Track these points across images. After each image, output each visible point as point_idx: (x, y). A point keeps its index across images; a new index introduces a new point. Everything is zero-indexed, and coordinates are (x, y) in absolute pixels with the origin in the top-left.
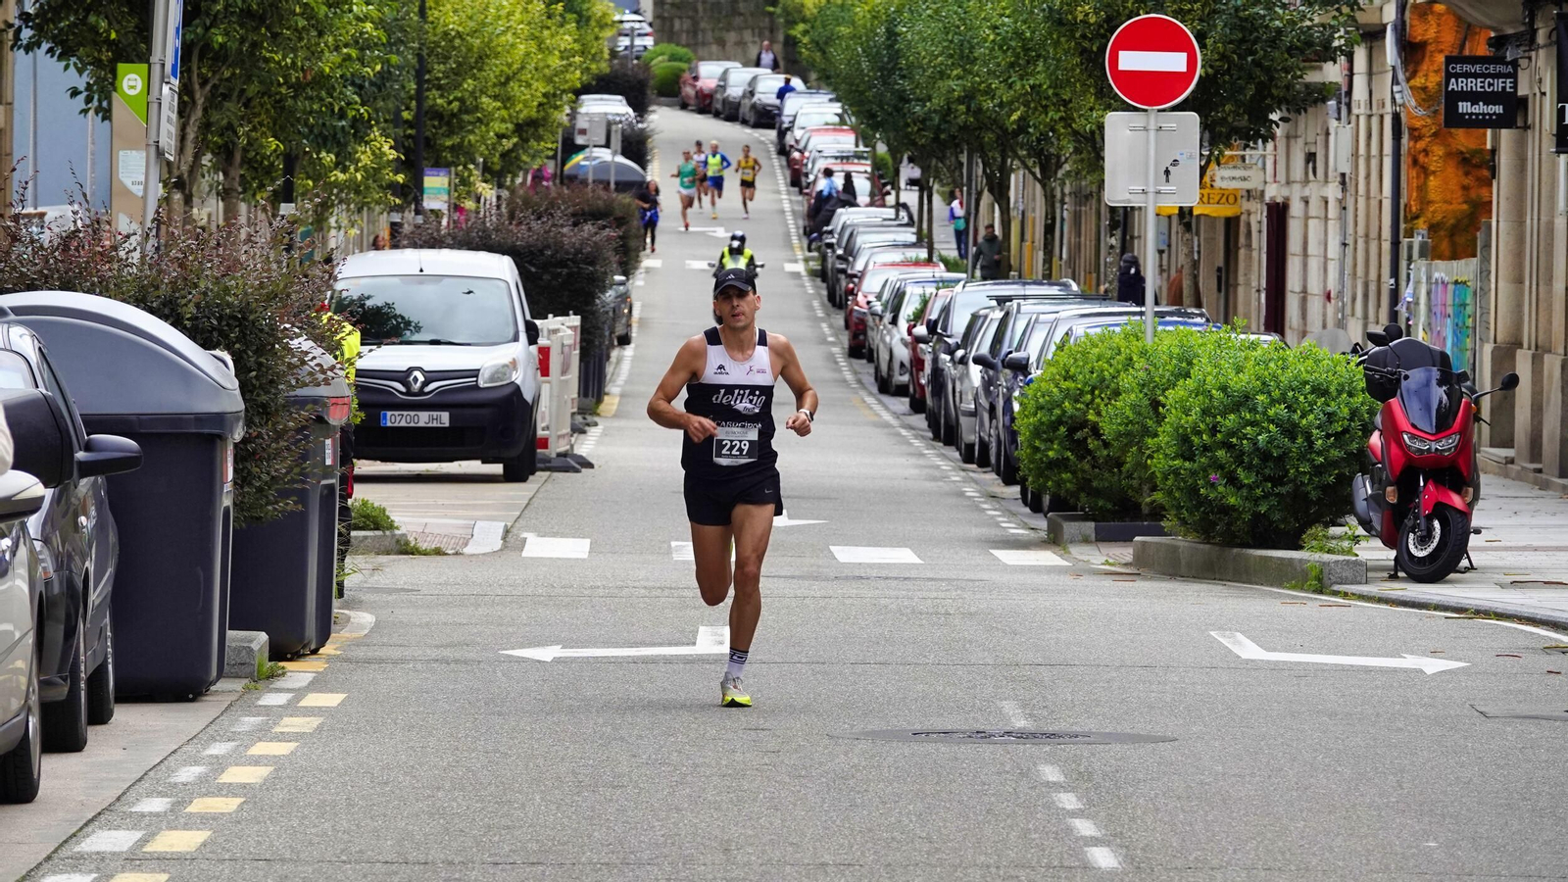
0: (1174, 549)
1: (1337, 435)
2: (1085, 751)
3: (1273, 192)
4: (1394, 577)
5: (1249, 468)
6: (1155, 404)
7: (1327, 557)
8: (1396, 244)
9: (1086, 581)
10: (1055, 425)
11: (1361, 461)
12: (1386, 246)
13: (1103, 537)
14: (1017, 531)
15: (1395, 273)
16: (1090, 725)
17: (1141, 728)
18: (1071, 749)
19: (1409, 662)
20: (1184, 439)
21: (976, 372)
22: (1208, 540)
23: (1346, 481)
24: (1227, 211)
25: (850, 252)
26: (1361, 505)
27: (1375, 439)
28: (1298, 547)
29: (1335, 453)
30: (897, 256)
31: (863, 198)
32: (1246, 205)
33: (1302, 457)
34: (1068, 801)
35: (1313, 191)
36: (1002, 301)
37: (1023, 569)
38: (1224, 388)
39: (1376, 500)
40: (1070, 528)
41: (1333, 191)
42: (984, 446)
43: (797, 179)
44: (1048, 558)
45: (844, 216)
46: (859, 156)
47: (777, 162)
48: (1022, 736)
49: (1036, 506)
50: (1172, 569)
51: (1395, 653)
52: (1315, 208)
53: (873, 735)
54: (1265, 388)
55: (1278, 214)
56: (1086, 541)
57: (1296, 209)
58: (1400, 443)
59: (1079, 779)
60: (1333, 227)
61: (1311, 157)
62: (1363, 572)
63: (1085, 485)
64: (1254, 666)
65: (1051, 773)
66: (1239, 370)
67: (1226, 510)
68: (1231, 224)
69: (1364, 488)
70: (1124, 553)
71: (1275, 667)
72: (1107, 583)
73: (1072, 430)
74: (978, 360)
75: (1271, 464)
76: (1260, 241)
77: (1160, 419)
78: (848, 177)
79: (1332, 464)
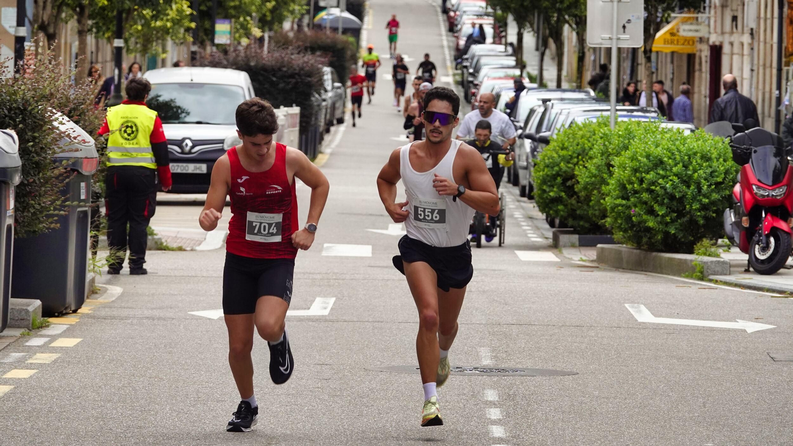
0: (619, 252)
1: (718, 184)
2: (518, 380)
3: (714, 39)
4: (747, 271)
5: (661, 204)
6: (609, 165)
7: (706, 259)
8: (780, 70)
9: (565, 271)
10: (554, 177)
11: (729, 201)
12: (775, 71)
13: (583, 244)
14: (535, 239)
15: (779, 87)
16: (529, 364)
17: (560, 366)
18: (508, 380)
19: (740, 325)
20: (623, 187)
21: (528, 143)
22: (639, 246)
23: (720, 213)
24: (687, 49)
25: (477, 70)
26: (728, 228)
27: (737, 188)
28: (691, 252)
29: (715, 196)
30: (501, 73)
31: (489, 39)
32: (699, 46)
33: (694, 198)
34: (495, 413)
35: (735, 38)
36: (545, 101)
37: (529, 263)
38: (648, 157)
39: (737, 224)
40: (564, 238)
41: (746, 39)
42: (531, 188)
43: (452, 27)
44: (549, 256)
45: (476, 49)
46: (487, 15)
47: (441, 18)
48: (486, 371)
49: (552, 224)
50: (618, 264)
51: (733, 319)
52: (736, 49)
53: (392, 369)
54: (672, 156)
55: (716, 52)
56: (573, 246)
57: (726, 49)
58: (751, 190)
59: (508, 400)
60: (746, 59)
61: (735, 19)
62: (728, 268)
63: (572, 214)
64: (645, 326)
65: (491, 395)
66: (657, 146)
67: (649, 230)
68: (691, 58)
69: (730, 217)
70: (591, 254)
71: (657, 327)
72: (576, 272)
73: (565, 180)
74: (529, 137)
75: (676, 203)
76: (706, 67)
77: (611, 174)
78: (481, 27)
79: (713, 203)
